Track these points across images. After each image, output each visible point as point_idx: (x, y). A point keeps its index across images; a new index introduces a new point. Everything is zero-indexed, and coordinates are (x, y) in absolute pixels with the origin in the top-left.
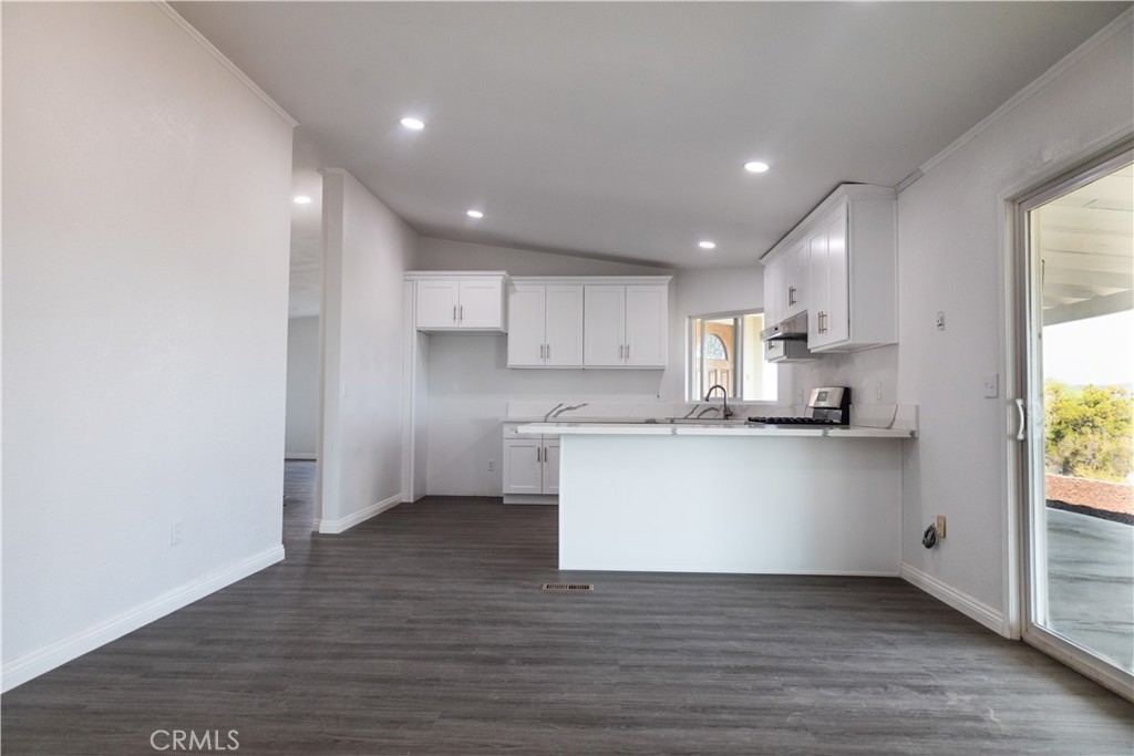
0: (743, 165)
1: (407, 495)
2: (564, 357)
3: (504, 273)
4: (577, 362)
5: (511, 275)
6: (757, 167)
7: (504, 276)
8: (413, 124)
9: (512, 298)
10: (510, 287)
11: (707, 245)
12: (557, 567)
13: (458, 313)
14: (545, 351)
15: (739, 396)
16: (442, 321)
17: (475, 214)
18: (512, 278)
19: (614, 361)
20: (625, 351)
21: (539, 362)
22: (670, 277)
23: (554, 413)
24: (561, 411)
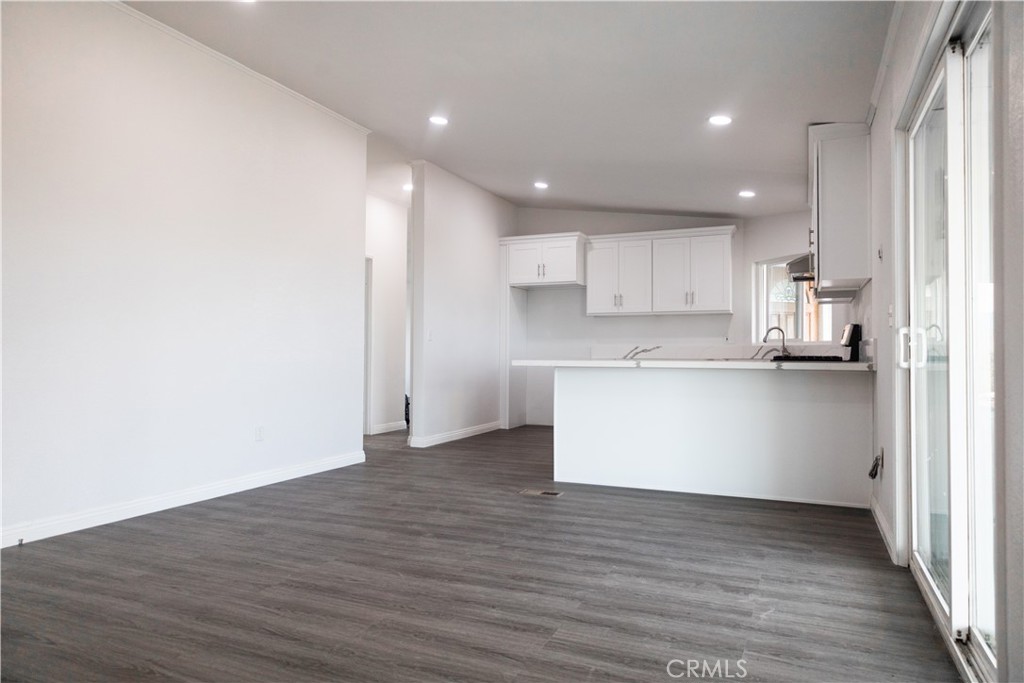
0: (708, 119)
1: (503, 423)
2: (635, 305)
3: (578, 233)
4: (647, 309)
5: (588, 234)
6: (720, 120)
7: (579, 236)
8: (439, 121)
9: (590, 255)
10: (588, 245)
11: (747, 194)
12: (553, 479)
13: (542, 269)
14: (618, 300)
15: (800, 337)
16: (530, 278)
17: (541, 185)
18: (590, 237)
19: (681, 307)
20: (690, 298)
21: (614, 310)
22: (733, 227)
23: (631, 355)
24: (637, 353)
